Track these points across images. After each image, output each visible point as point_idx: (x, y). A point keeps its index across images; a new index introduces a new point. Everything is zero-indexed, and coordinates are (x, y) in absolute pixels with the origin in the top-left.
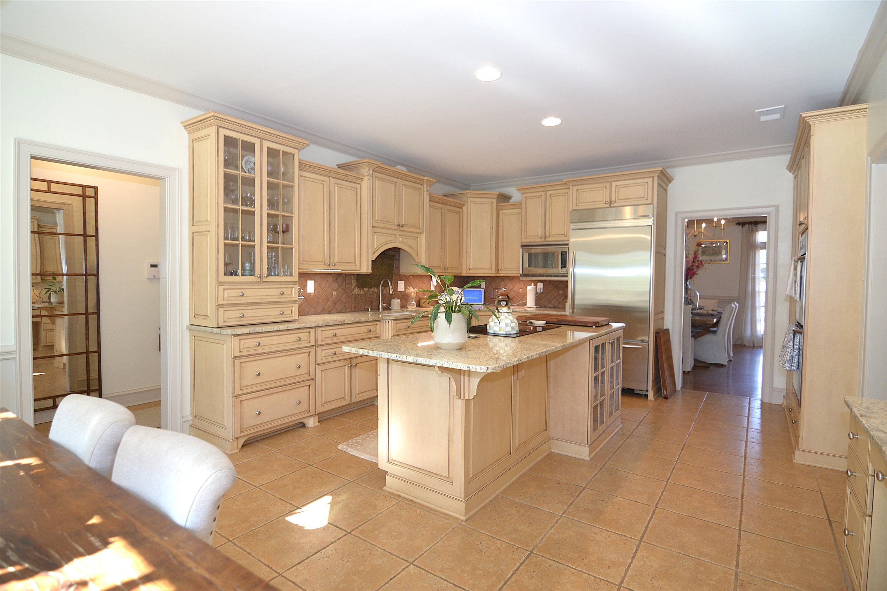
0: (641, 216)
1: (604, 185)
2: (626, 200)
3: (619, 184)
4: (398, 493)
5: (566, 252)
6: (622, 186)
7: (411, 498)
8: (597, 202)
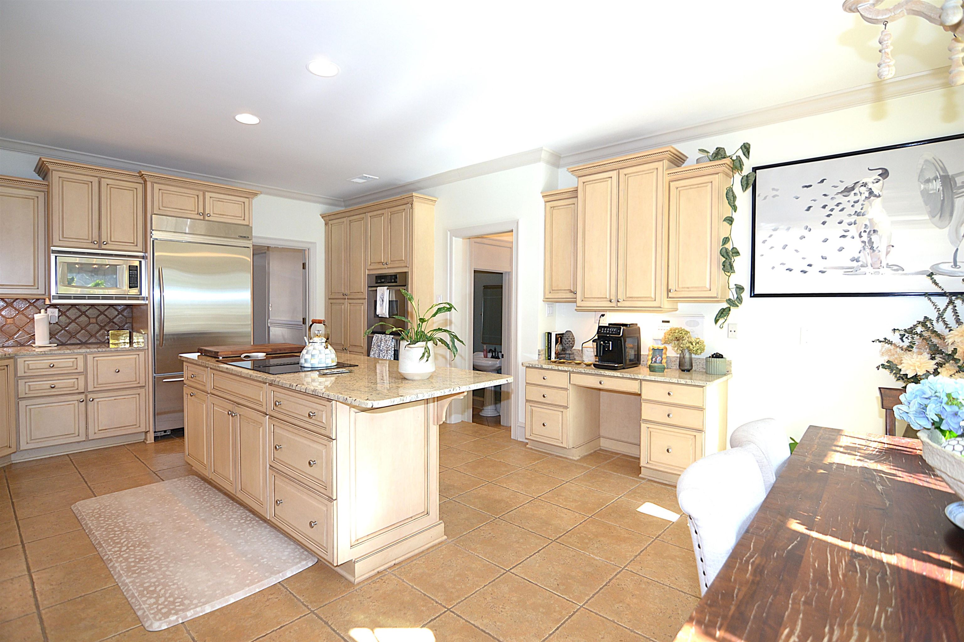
0: (241, 237)
1: (196, 192)
2: (221, 216)
3: (213, 196)
4: (376, 571)
5: (137, 266)
6: (218, 199)
7: (394, 562)
8: (187, 210)
